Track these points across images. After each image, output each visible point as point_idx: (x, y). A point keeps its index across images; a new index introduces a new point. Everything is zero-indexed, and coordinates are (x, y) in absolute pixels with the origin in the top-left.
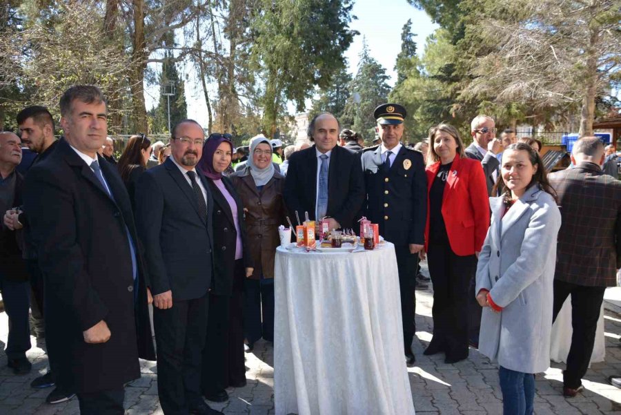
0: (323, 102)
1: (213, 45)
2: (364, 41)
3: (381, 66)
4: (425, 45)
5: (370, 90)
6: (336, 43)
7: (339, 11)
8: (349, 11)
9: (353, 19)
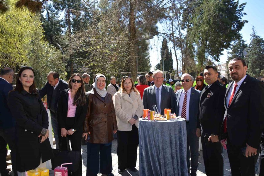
0: (233, 57)
1: (179, 33)
2: (253, 28)
3: (262, 39)
5: (257, 51)
6: (235, 27)
7: (236, 12)
8: (242, 11)
9: (244, 15)
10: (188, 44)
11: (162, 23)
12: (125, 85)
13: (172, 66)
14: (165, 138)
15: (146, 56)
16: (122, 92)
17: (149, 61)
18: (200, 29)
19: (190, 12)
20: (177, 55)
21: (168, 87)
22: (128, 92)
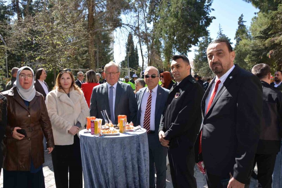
0: (200, 55)
1: (145, 28)
2: (220, 27)
3: (228, 38)
4: (251, 22)
6: (203, 23)
7: (204, 7)
8: (210, 7)
9: (212, 11)
10: (155, 38)
11: (126, 15)
12: (62, 82)
13: (138, 64)
14: (116, 161)
15: (109, 51)
16: (57, 91)
17: (113, 58)
18: (167, 22)
19: (156, 4)
20: (142, 51)
21: (126, 85)
22: (67, 90)
